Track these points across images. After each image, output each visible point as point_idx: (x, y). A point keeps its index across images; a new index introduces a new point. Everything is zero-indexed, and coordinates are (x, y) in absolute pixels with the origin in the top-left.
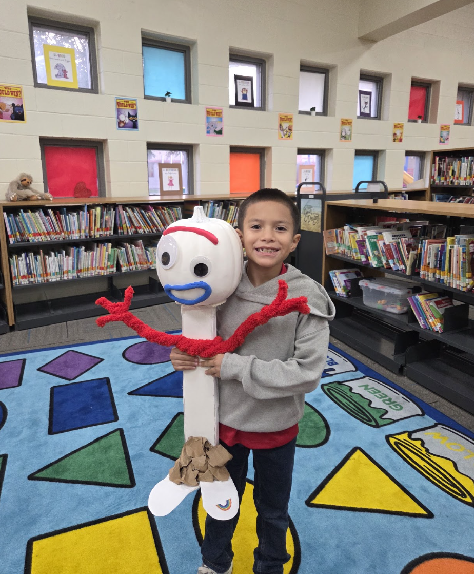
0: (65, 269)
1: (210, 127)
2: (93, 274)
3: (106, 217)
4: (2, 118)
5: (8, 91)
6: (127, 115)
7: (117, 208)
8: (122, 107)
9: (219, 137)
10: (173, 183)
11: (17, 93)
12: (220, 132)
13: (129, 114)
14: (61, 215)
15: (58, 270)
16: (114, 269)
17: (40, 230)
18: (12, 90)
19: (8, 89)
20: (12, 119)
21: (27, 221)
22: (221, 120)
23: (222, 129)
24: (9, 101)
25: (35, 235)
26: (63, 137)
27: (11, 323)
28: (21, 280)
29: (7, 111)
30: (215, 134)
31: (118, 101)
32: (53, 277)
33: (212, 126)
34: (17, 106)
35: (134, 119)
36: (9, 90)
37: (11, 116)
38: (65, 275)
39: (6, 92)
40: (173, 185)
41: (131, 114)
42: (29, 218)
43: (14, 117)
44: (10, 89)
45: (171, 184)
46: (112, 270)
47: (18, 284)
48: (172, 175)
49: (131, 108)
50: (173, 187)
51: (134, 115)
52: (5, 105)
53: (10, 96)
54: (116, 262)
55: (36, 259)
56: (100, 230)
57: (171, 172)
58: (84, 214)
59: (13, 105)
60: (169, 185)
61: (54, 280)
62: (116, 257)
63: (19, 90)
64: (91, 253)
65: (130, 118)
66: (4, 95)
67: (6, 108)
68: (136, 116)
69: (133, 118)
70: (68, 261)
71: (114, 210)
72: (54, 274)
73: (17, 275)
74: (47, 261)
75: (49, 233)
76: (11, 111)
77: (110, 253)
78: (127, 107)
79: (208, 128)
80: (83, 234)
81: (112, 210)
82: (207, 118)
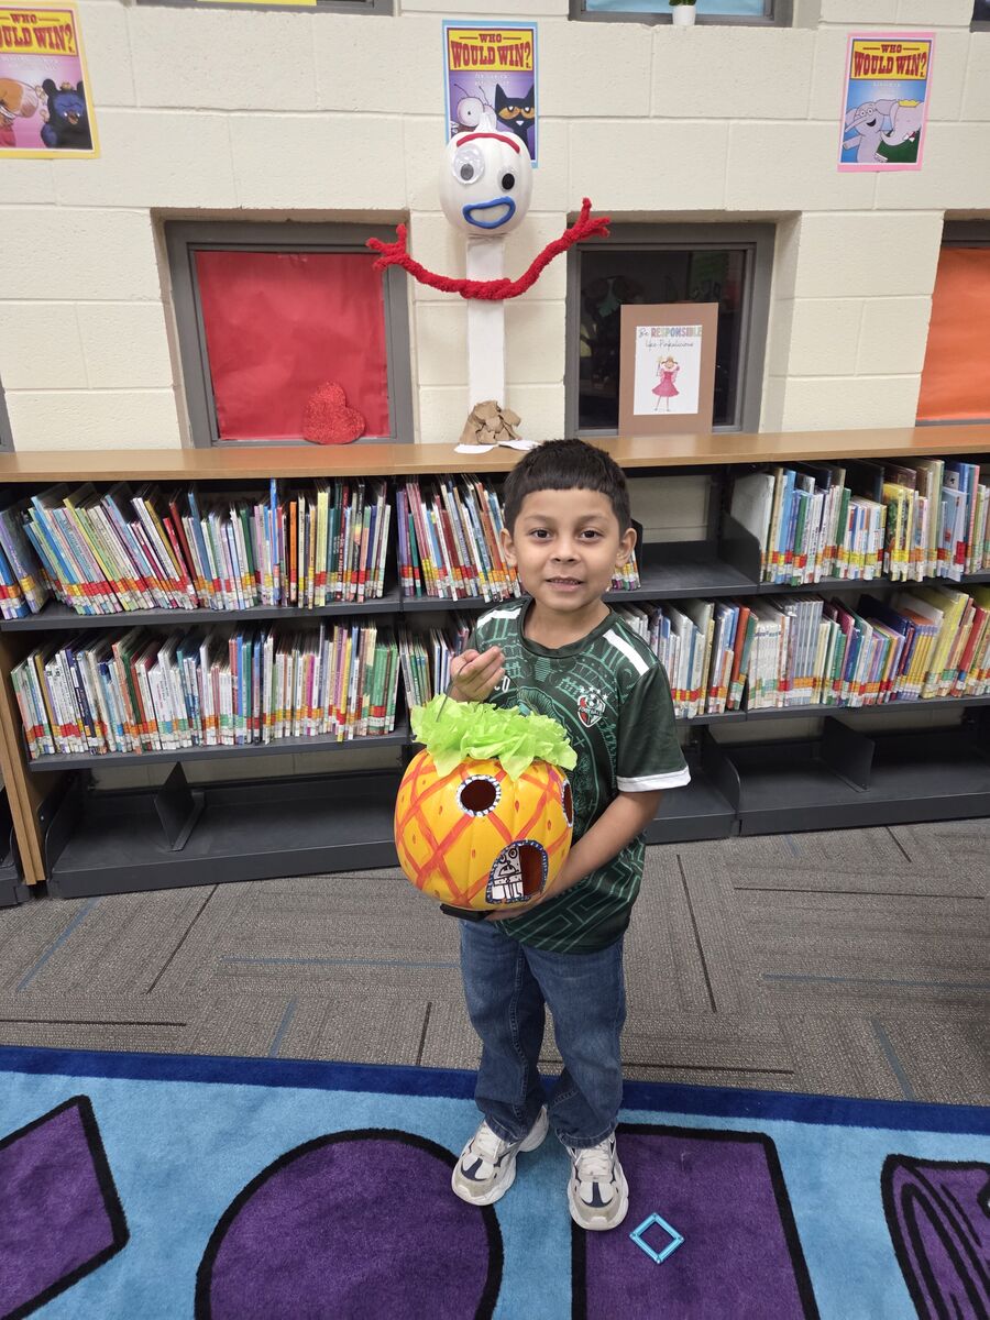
0: (209, 712)
1: (862, 128)
2: (313, 733)
3: (355, 529)
4: (11, 143)
5: (25, 30)
6: (492, 98)
7: (400, 495)
8: (471, 67)
9: (901, 173)
10: (677, 385)
11: (58, 35)
12: (906, 153)
13: (499, 91)
14: (184, 520)
15: (182, 714)
16: (389, 722)
17: (112, 573)
18: (40, 24)
19: (25, 18)
20: (48, 144)
21: (58, 537)
22: (920, 90)
23: (916, 135)
24: (30, 71)
25: (90, 589)
26: (240, 210)
27: (33, 872)
28: (60, 740)
29: (28, 111)
30: (883, 162)
31: (455, 36)
32: (167, 737)
33: (872, 124)
34: (63, 91)
35: (520, 117)
36: (30, 26)
37: (43, 134)
38: (211, 731)
39: (20, 34)
40: (673, 392)
41: (509, 94)
42: (66, 526)
43: (52, 136)
44: (33, 19)
45: (667, 387)
46: (376, 722)
47: (52, 750)
48: (675, 353)
49: (508, 67)
50: (673, 399)
51: (522, 95)
52: (14, 87)
53: (35, 46)
54: (393, 697)
55: (105, 671)
56: (334, 576)
57: (673, 340)
58: (267, 516)
59: (48, 85)
60: (656, 391)
61: (171, 747)
62: (394, 677)
63: (64, 19)
64: (302, 660)
65: (504, 113)
66: (14, 48)
67: (23, 101)
68: (529, 101)
69: (518, 110)
70: (219, 684)
71: (388, 501)
72: (170, 727)
73: (45, 722)
74: (142, 681)
75: (144, 583)
76: (42, 115)
77: (370, 662)
78: (492, 61)
79: (847, 136)
80: (270, 590)
81: (381, 500)
82: (854, 85)
